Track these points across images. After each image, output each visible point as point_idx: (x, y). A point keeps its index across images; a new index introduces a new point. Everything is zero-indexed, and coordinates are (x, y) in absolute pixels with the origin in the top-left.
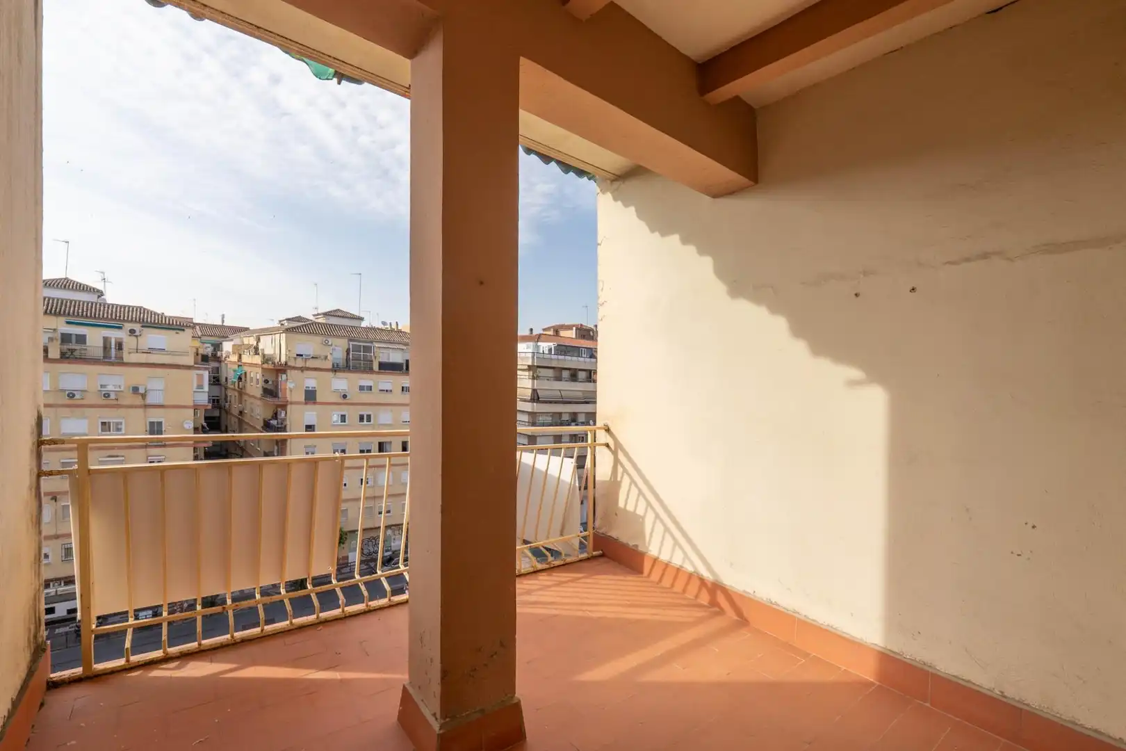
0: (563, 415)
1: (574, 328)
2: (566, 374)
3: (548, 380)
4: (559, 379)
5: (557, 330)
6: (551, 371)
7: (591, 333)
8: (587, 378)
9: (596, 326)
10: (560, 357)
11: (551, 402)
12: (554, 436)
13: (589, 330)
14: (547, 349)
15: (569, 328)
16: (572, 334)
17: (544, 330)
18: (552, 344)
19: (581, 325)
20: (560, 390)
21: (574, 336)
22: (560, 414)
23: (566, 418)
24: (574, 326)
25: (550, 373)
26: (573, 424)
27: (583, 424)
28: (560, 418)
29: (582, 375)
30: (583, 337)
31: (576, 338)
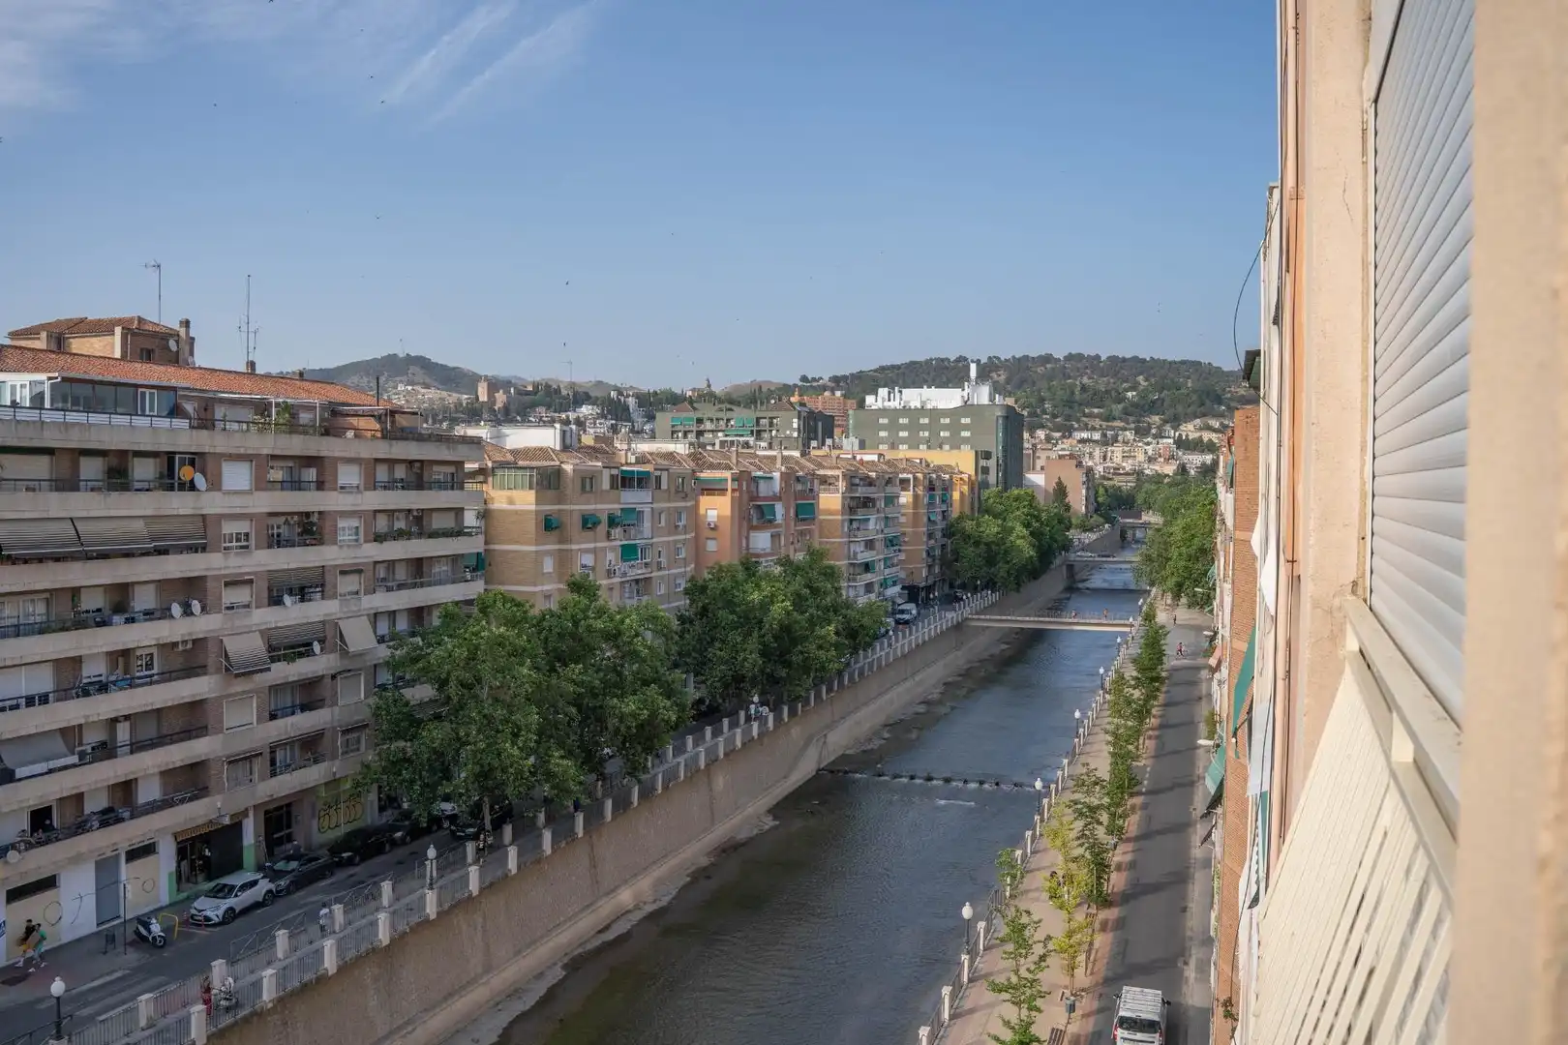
0: (84, 596)
1: (118, 330)
2: (90, 468)
3: (28, 489)
4: (68, 483)
5: (59, 336)
6: (45, 460)
7: (172, 344)
8: (161, 476)
9: (186, 324)
10: (73, 417)
11: (41, 559)
12: (57, 662)
13: (164, 336)
14: (27, 392)
15: (102, 328)
16: (113, 345)
17: (14, 335)
18: (42, 377)
19: (140, 319)
20: (71, 519)
21: (118, 354)
22: (75, 592)
23: (90, 602)
24: (119, 322)
25: (40, 466)
26: (116, 618)
27: (149, 615)
28: (75, 606)
29: (143, 470)
30: (147, 356)
31: (124, 357)
